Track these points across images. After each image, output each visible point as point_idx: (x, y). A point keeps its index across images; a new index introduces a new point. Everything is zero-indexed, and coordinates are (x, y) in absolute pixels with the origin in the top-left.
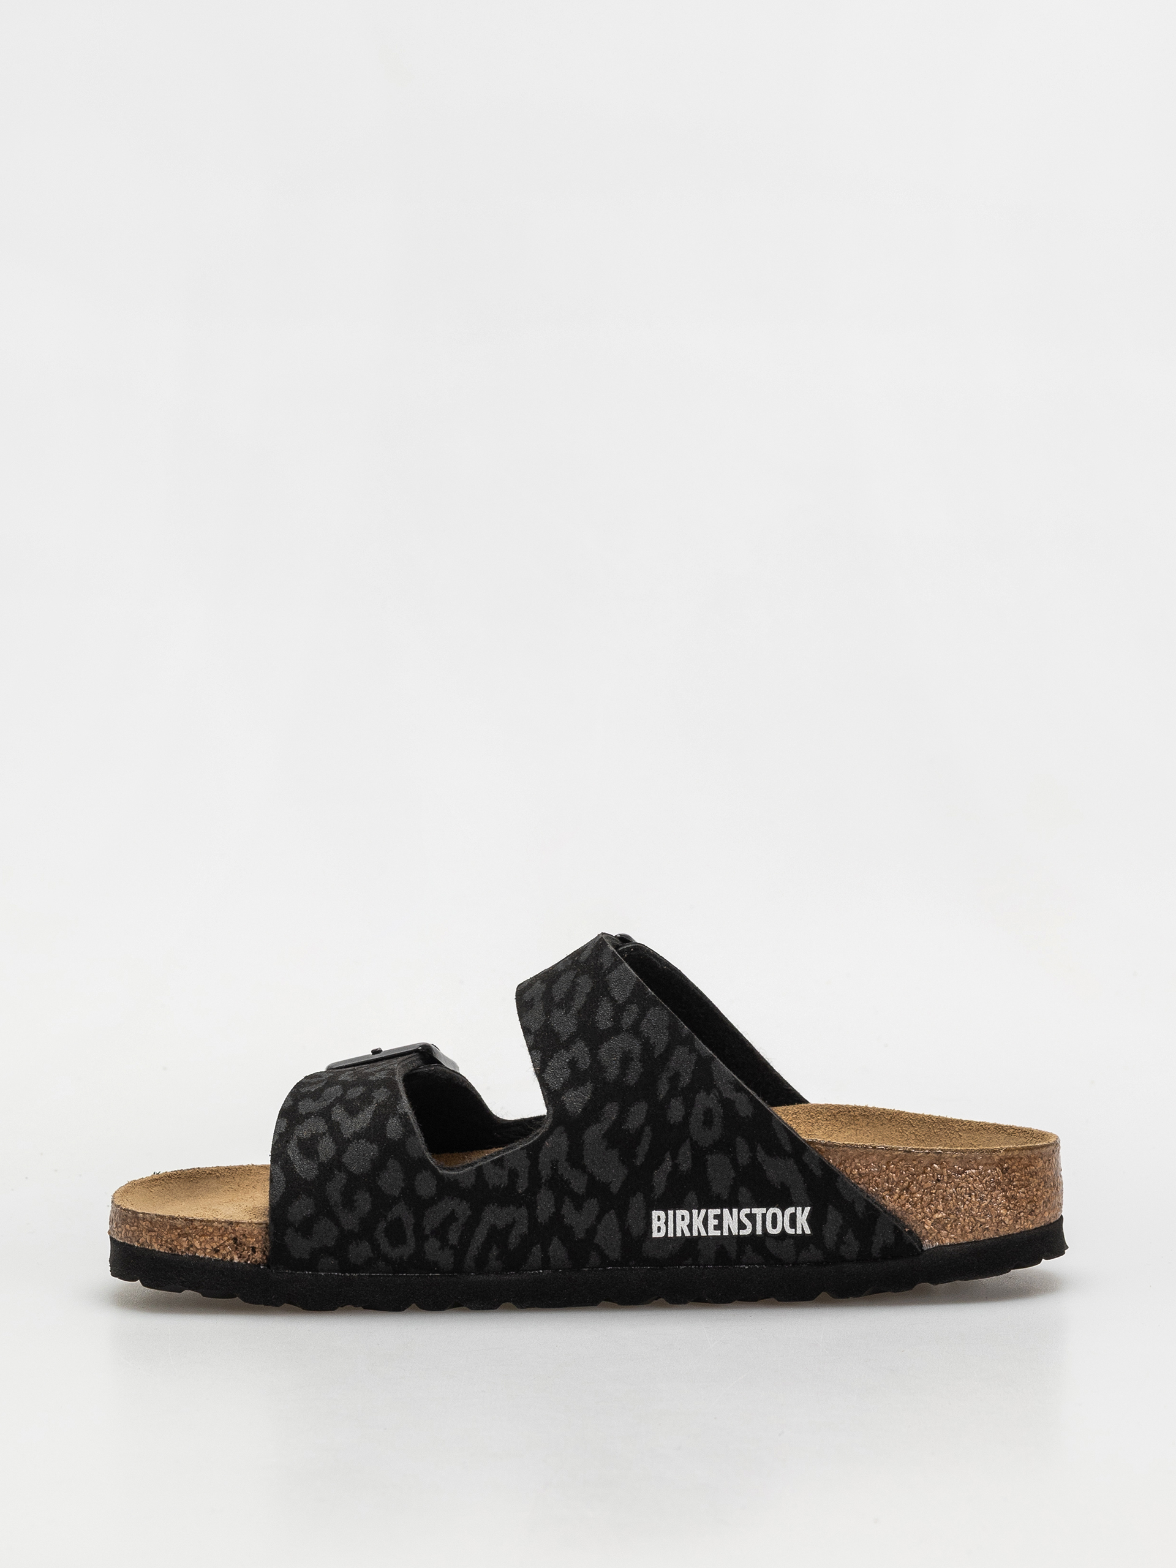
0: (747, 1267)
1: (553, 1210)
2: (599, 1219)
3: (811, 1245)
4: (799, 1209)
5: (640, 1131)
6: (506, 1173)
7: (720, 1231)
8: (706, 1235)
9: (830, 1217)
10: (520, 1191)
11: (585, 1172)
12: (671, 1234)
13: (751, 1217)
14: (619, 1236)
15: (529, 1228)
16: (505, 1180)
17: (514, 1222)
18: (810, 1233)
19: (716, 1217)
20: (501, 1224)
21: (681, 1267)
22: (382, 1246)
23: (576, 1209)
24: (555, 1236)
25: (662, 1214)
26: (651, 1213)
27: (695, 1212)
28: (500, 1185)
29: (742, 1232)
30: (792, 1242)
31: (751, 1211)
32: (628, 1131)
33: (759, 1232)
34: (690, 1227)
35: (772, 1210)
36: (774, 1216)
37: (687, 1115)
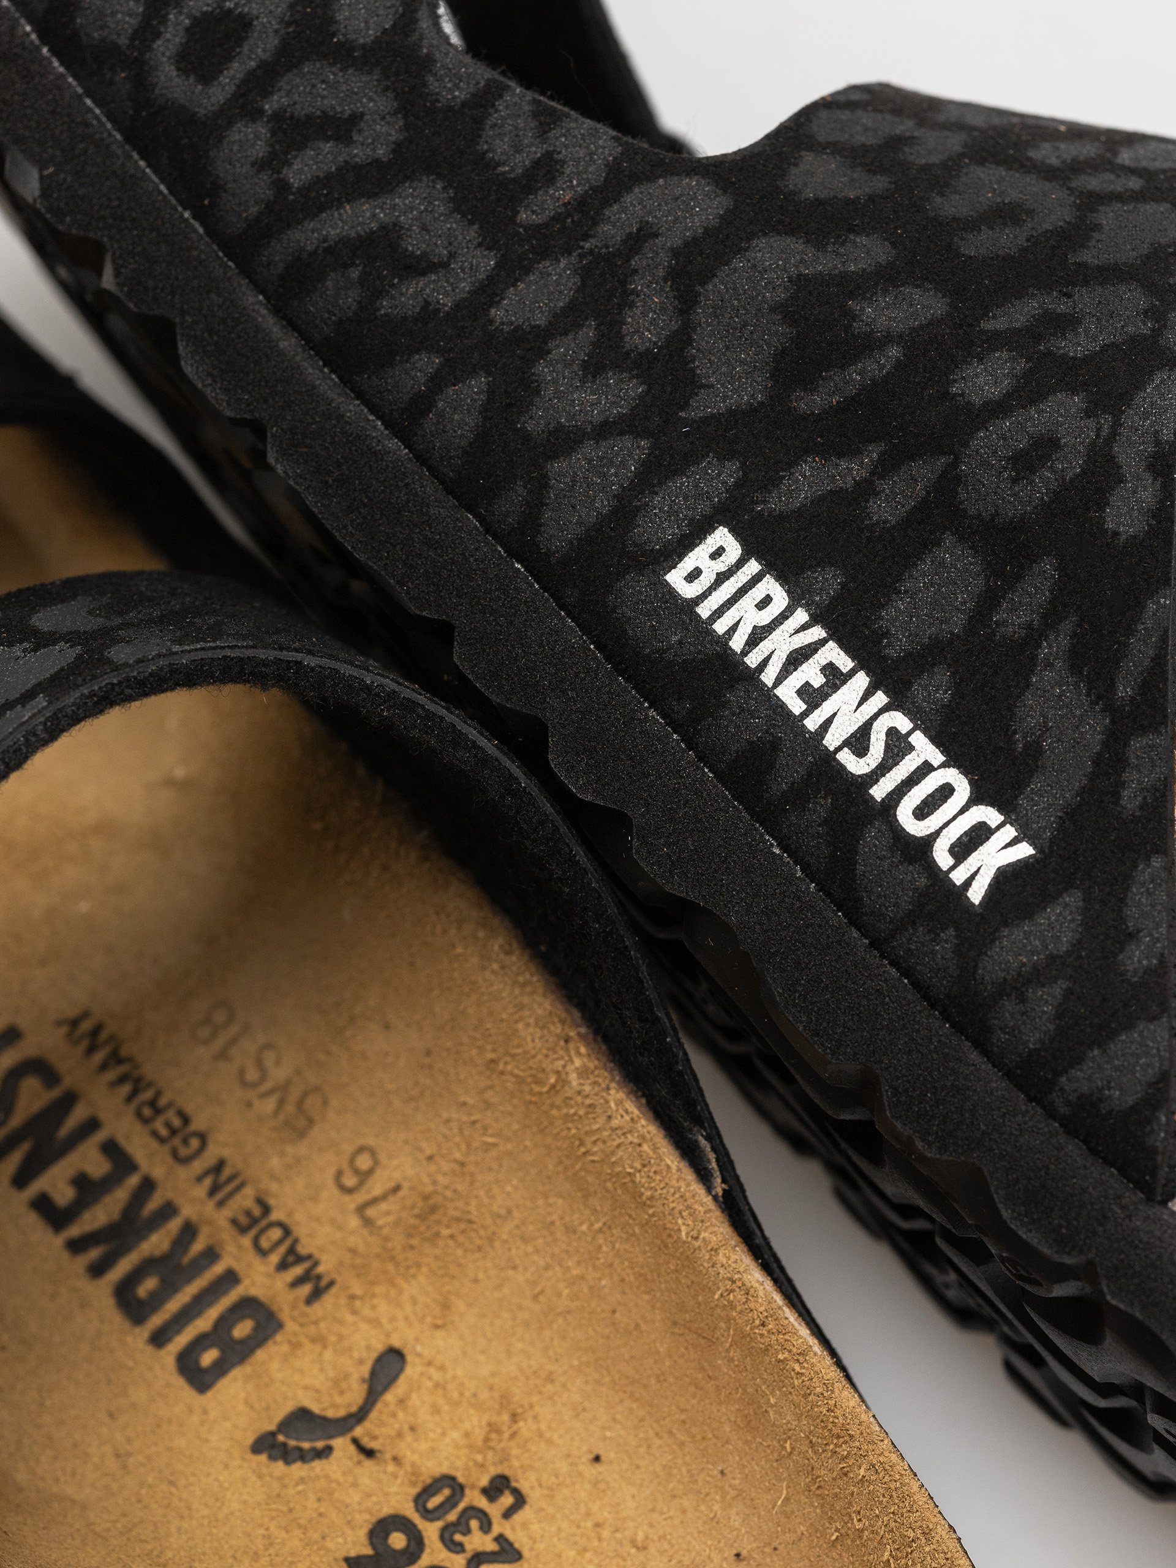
0: (777, 851)
1: (540, 320)
2: (604, 430)
3: (951, 931)
4: (1009, 832)
5: (869, 344)
6: (537, 152)
7: (804, 707)
8: (770, 684)
9: (1053, 912)
10: (523, 216)
11: (682, 312)
12: (704, 611)
13: (898, 746)
14: (603, 504)
15: (457, 306)
16: (515, 164)
17: (444, 265)
18: (977, 902)
19: (830, 669)
20: (414, 244)
21: (652, 713)
22: (159, 42)
23: (585, 366)
24: (489, 373)
25: (734, 551)
26: (714, 529)
27: (801, 616)
28: (499, 164)
29: (846, 758)
30: (922, 882)
31: (910, 733)
32: (854, 318)
33: (879, 791)
34: (758, 636)
35: (952, 776)
36: (945, 792)
37: (999, 408)
